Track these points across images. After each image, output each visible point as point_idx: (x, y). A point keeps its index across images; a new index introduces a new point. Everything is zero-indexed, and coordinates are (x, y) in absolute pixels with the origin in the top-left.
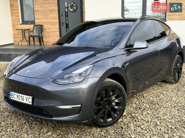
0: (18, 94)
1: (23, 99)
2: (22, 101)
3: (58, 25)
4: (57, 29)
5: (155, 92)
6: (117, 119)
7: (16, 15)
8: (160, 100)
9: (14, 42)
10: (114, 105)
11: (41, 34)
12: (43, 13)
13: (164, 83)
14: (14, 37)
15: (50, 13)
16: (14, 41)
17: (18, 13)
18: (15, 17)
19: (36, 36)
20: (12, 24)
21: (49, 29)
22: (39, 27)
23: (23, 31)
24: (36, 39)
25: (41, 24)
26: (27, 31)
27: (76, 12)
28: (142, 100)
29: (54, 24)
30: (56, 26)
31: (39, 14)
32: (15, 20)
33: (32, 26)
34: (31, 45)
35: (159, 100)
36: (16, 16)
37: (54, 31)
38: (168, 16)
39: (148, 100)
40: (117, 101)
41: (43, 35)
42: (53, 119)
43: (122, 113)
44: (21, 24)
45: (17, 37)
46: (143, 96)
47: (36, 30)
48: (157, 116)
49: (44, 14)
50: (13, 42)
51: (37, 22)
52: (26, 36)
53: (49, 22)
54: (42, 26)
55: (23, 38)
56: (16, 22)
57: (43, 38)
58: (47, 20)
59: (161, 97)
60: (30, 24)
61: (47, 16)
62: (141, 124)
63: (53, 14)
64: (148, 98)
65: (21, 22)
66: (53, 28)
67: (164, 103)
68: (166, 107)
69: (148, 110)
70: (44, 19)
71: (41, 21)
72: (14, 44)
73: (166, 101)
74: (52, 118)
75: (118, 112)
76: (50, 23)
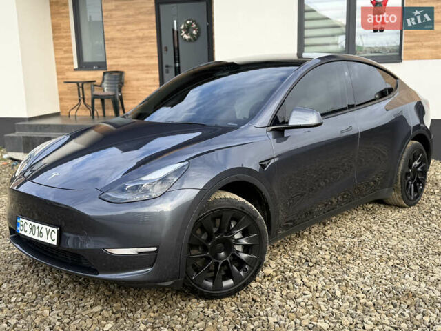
0: (33, 223)
1: (41, 233)
2: (39, 239)
3: (158, 71)
4: (154, 81)
5: (354, 226)
6: (244, 281)
7: (65, 48)
8: (359, 244)
9: (61, 109)
10: (238, 252)
11: (120, 91)
12: (123, 44)
13: (382, 206)
14: (61, 100)
15: (140, 43)
16: (62, 107)
17: (71, 45)
18: (63, 53)
19: (108, 97)
20: (57, 69)
21: (138, 80)
22: (116, 77)
23: (80, 85)
24: (109, 103)
25: (120, 69)
26: (89, 85)
27: (198, 41)
28: (320, 243)
29: (149, 70)
30: (152, 73)
31: (115, 47)
32: (62, 61)
33: (100, 73)
34: (98, 116)
35: (356, 243)
36: (66, 52)
37: (150, 86)
38: (406, 49)
39: (331, 243)
40: (244, 241)
41: (123, 95)
42: (100, 276)
43: (255, 268)
44: (75, 70)
45: (68, 99)
46: (325, 235)
47: (107, 83)
48: (340, 278)
49: (125, 46)
50: (57, 110)
51: (112, 65)
52: (86, 96)
53: (139, 65)
54: (122, 73)
55: (80, 100)
56: (67, 64)
57: (124, 101)
58: (132, 60)
59: (363, 238)
60: (95, 70)
61: (132, 51)
62: (298, 295)
63: (147, 45)
64: (334, 239)
65: (76, 66)
66: (146, 79)
67: (368, 250)
68: (367, 260)
69: (325, 265)
70: (125, 59)
71: (120, 63)
72: (62, 114)
73: (373, 246)
74: (98, 274)
75: (247, 267)
76: (141, 68)
